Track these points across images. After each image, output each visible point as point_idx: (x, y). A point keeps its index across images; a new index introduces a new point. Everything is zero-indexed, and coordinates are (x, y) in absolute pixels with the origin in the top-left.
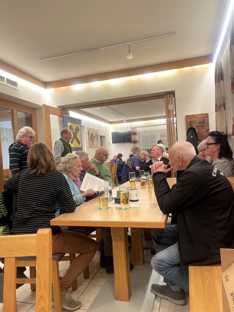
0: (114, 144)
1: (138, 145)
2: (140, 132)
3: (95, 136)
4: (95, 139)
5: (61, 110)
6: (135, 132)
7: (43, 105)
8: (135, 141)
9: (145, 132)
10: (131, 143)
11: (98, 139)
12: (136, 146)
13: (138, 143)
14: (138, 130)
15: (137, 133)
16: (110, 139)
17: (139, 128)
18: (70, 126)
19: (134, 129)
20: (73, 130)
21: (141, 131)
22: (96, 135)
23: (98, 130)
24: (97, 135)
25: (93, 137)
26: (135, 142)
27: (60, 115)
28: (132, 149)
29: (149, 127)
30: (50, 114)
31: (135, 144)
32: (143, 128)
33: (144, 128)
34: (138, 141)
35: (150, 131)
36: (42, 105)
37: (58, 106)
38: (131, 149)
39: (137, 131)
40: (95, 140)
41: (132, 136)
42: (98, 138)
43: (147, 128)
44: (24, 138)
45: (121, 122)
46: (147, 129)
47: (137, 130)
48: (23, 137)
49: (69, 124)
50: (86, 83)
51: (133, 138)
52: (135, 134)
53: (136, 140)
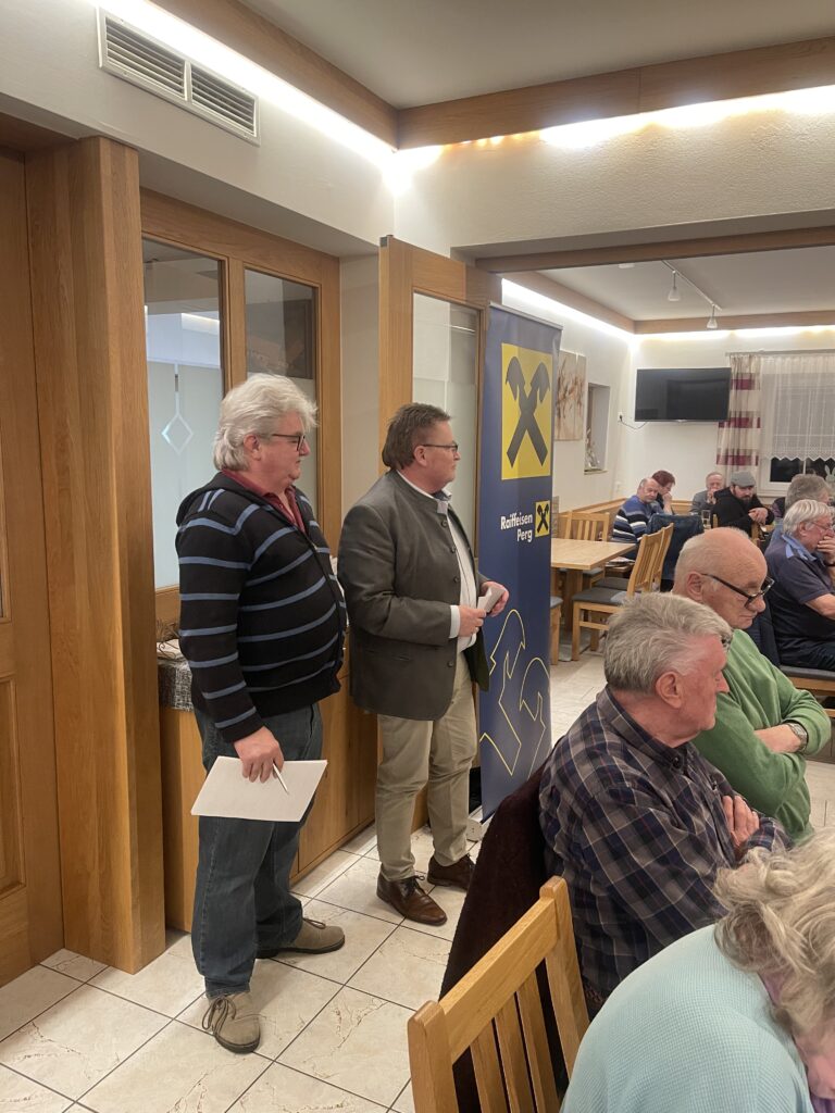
0: (641, 423)
1: (752, 439)
2: (769, 379)
3: (569, 387)
4: (571, 401)
5: (467, 267)
6: (746, 378)
7: (383, 240)
8: (743, 416)
9: (795, 376)
10: (721, 425)
11: (579, 403)
12: (742, 443)
13: (759, 426)
14: (764, 367)
15: (759, 380)
16: (626, 397)
17: (770, 358)
18: (514, 361)
19: (746, 361)
20: (522, 383)
21: (778, 371)
22: (576, 383)
23: (584, 359)
24: (578, 383)
25: (561, 394)
26: (742, 422)
27: (462, 297)
28: (722, 453)
29: (820, 359)
30: (415, 295)
31: (743, 430)
32: (788, 359)
33: (796, 360)
34: (759, 420)
35: (824, 375)
36: (378, 243)
37: (455, 251)
38: (719, 450)
39: (758, 374)
40: (567, 406)
41: (733, 393)
42: (580, 396)
43: (810, 360)
44: (264, 450)
45: (698, 324)
46: (810, 364)
47: (759, 364)
48: (255, 446)
49: (509, 351)
50: (638, 112)
51: (737, 401)
52: (746, 384)
53: (747, 413)
